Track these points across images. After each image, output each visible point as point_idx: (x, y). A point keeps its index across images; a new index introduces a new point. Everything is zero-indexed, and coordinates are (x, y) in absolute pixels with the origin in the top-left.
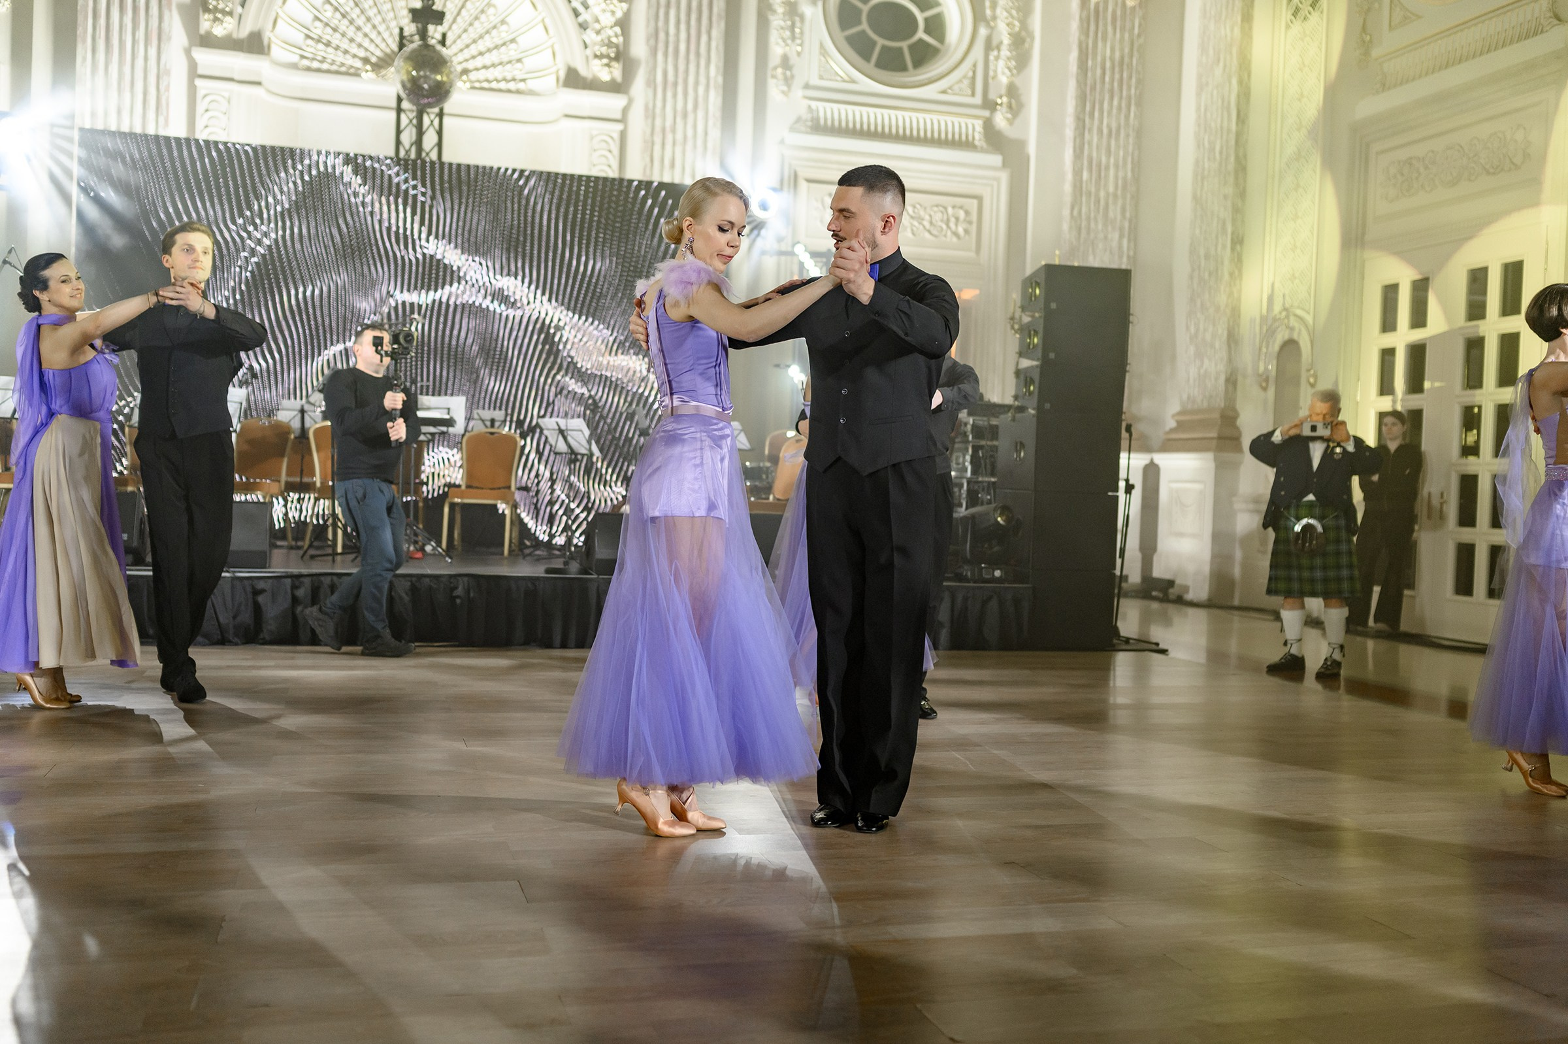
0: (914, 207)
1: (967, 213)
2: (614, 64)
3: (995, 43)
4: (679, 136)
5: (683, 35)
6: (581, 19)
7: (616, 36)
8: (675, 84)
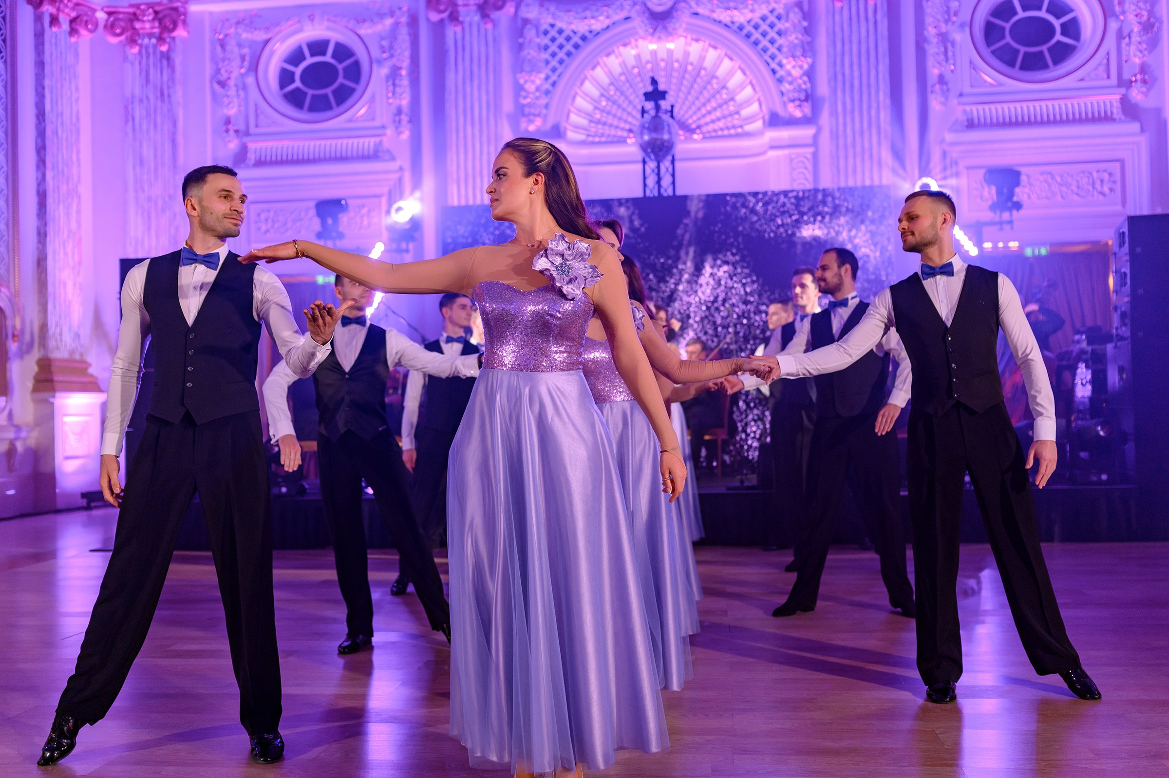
0: (1062, 176)
1: (1110, 174)
2: (805, 104)
3: (1125, 33)
4: (858, 149)
5: (856, 74)
6: (778, 76)
7: (805, 83)
8: (853, 111)
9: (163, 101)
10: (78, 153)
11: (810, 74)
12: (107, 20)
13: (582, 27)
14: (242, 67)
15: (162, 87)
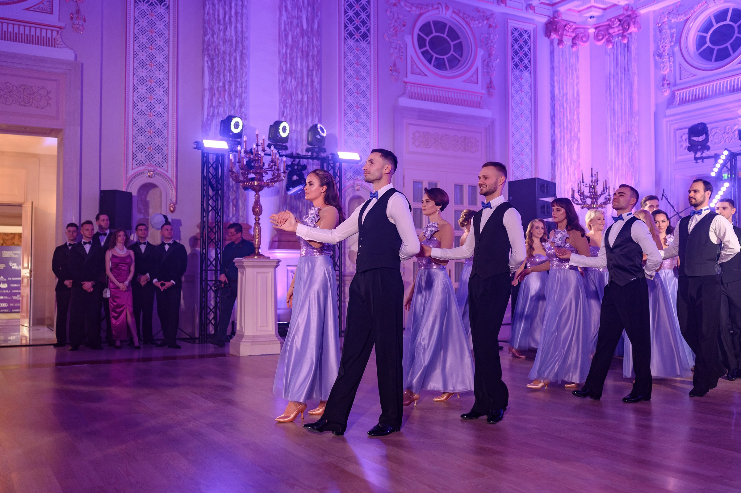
9: (625, 74)
10: (578, 114)
12: (595, 32)
14: (671, 42)
15: (625, 66)
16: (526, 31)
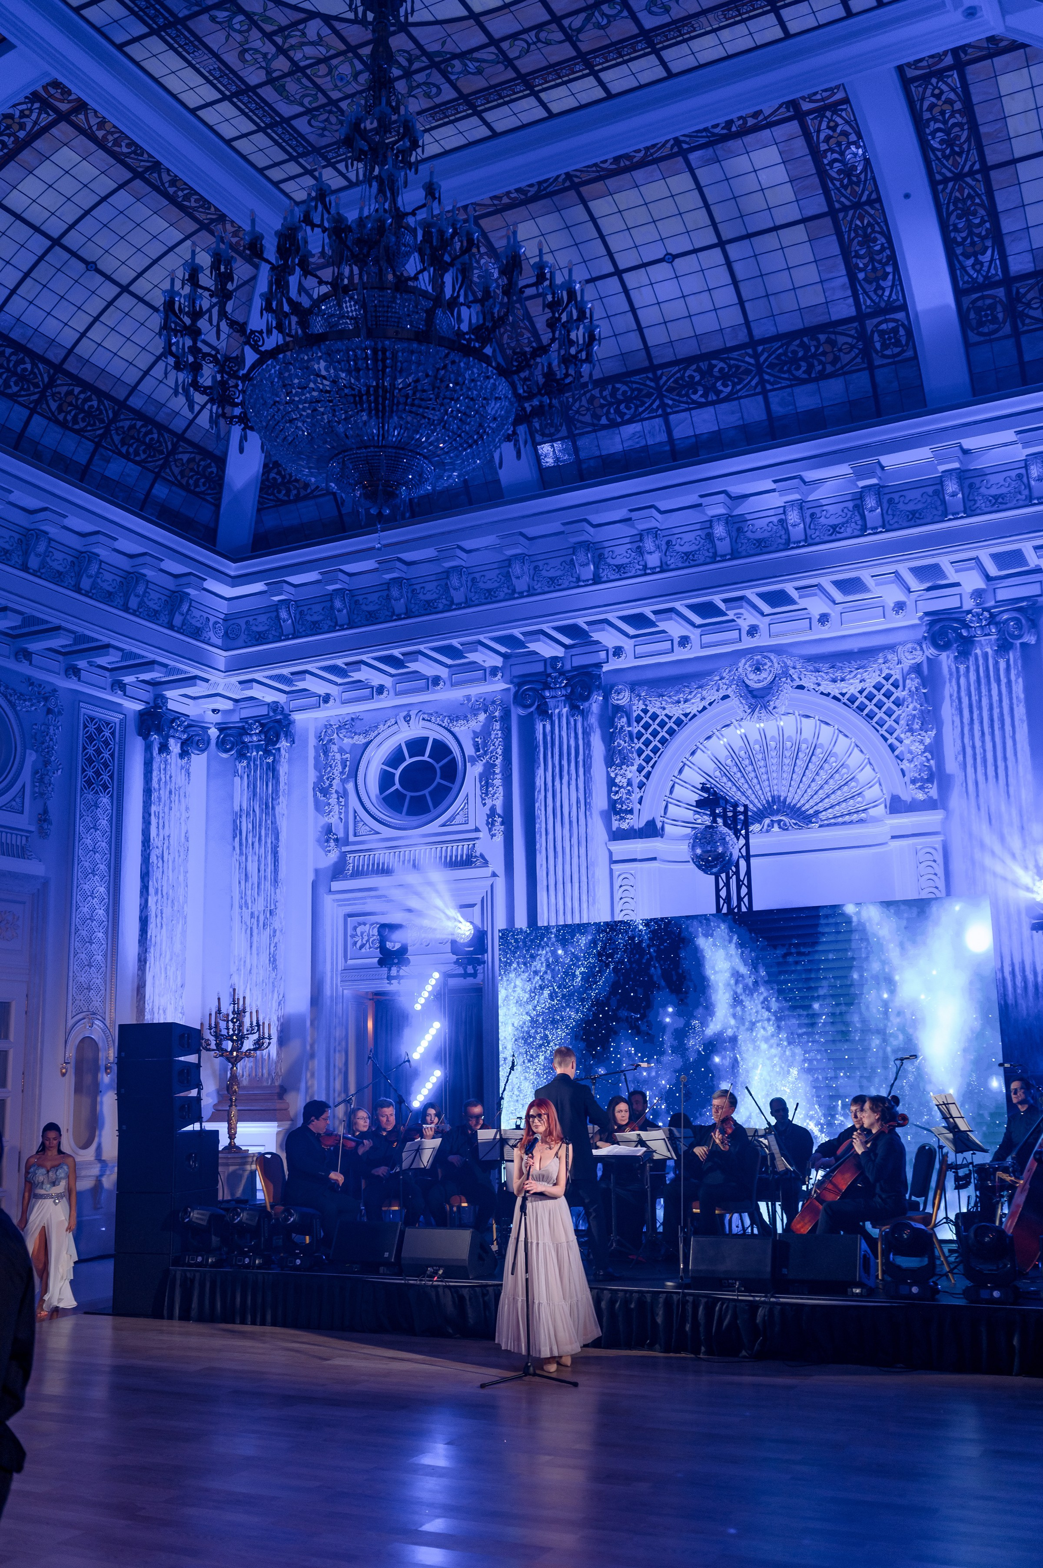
2: (929, 784)
5: (988, 746)
7: (928, 760)
9: (267, 814)
10: (186, 873)
11: (935, 749)
12: (218, 737)
13: (676, 711)
14: (342, 773)
15: (267, 799)
16: (108, 724)
